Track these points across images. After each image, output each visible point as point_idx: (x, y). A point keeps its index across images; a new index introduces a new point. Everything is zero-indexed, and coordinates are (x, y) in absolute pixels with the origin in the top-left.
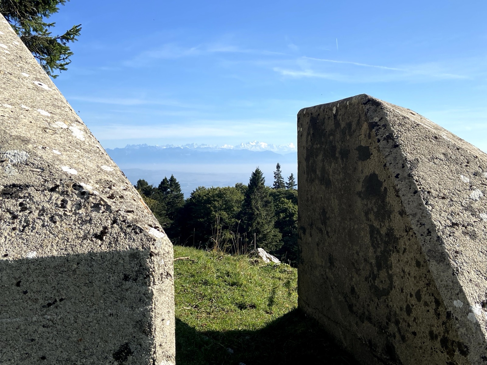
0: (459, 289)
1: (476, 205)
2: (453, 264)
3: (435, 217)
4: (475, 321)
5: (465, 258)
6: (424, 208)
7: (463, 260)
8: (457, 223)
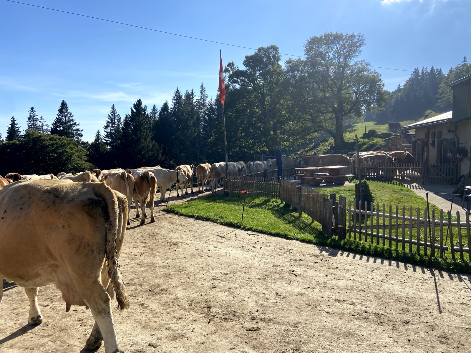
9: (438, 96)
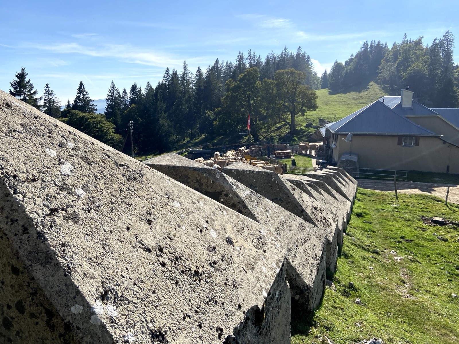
0: (74, 291)
1: (69, 182)
2: (62, 263)
3: (29, 208)
4: (99, 324)
5: (73, 249)
6: (13, 199)
7: (72, 253)
8: (55, 209)
9: (378, 71)
